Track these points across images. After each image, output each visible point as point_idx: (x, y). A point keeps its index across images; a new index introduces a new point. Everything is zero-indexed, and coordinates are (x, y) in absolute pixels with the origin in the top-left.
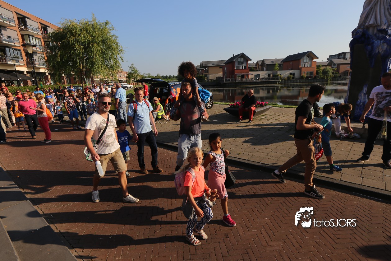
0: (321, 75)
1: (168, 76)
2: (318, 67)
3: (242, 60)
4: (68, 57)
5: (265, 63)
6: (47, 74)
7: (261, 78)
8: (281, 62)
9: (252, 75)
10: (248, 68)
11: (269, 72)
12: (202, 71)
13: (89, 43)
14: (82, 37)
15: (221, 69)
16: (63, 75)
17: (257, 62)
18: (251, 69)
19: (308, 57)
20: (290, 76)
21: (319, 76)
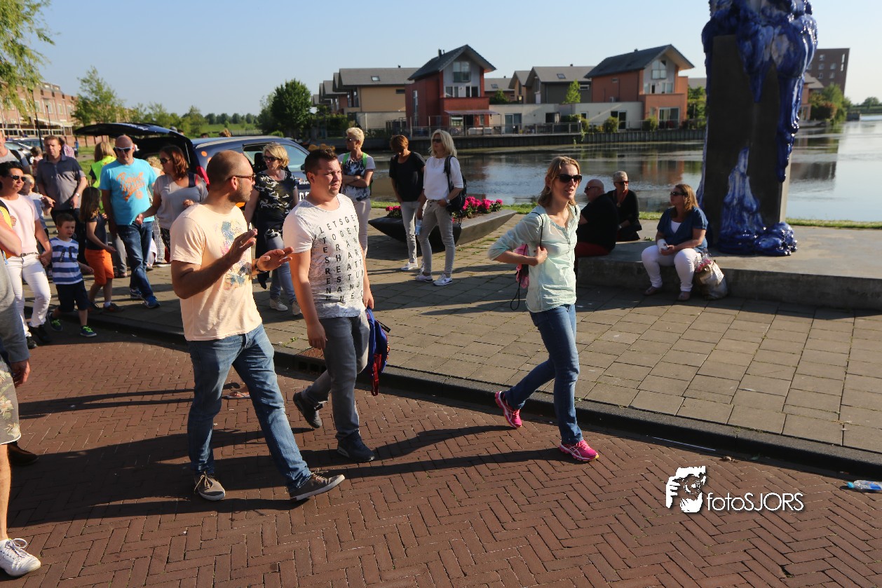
0: (701, 117)
2: (696, 93)
3: (465, 67)
5: (538, 79)
7: (526, 127)
8: (586, 77)
9: (498, 116)
10: (487, 93)
11: (551, 108)
12: (339, 101)
15: (402, 97)
17: (515, 75)
18: (496, 98)
19: (664, 63)
20: (613, 121)
21: (697, 121)
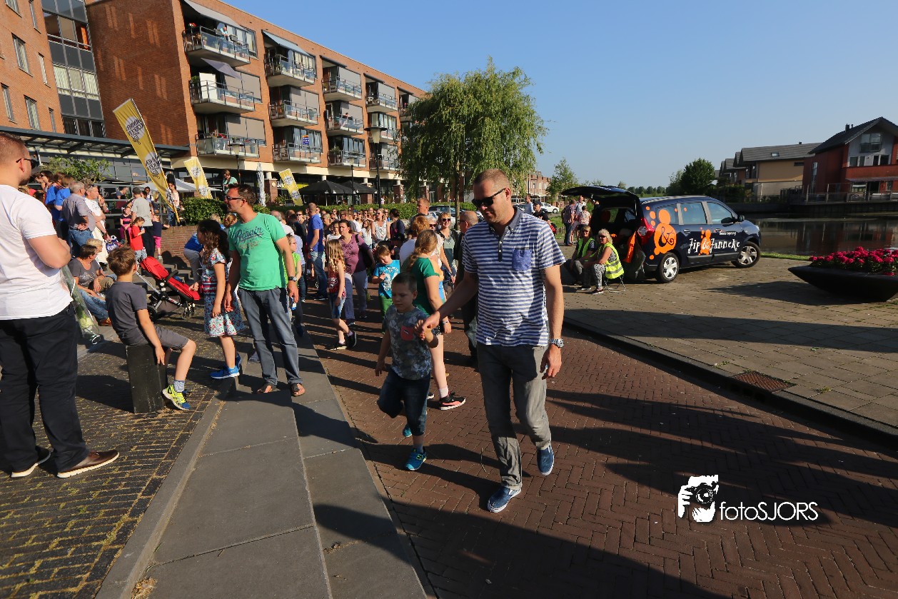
1: (646, 188)
3: (876, 138)
4: (436, 149)
6: (399, 183)
12: (738, 174)
13: (476, 118)
14: (465, 106)
15: (801, 168)
16: (425, 184)
